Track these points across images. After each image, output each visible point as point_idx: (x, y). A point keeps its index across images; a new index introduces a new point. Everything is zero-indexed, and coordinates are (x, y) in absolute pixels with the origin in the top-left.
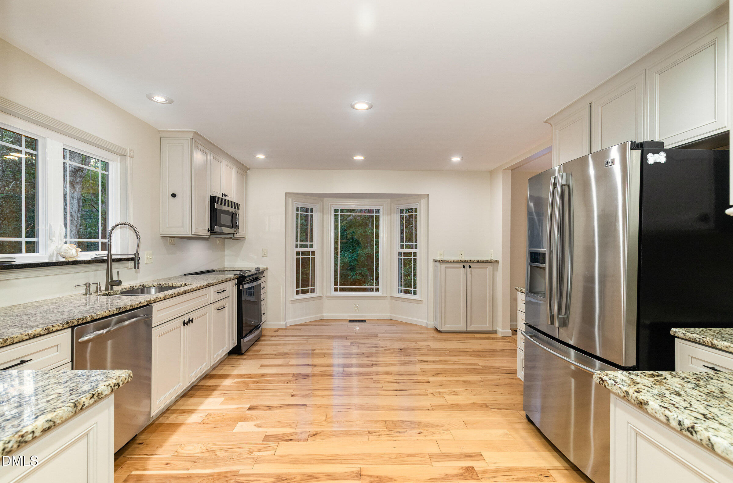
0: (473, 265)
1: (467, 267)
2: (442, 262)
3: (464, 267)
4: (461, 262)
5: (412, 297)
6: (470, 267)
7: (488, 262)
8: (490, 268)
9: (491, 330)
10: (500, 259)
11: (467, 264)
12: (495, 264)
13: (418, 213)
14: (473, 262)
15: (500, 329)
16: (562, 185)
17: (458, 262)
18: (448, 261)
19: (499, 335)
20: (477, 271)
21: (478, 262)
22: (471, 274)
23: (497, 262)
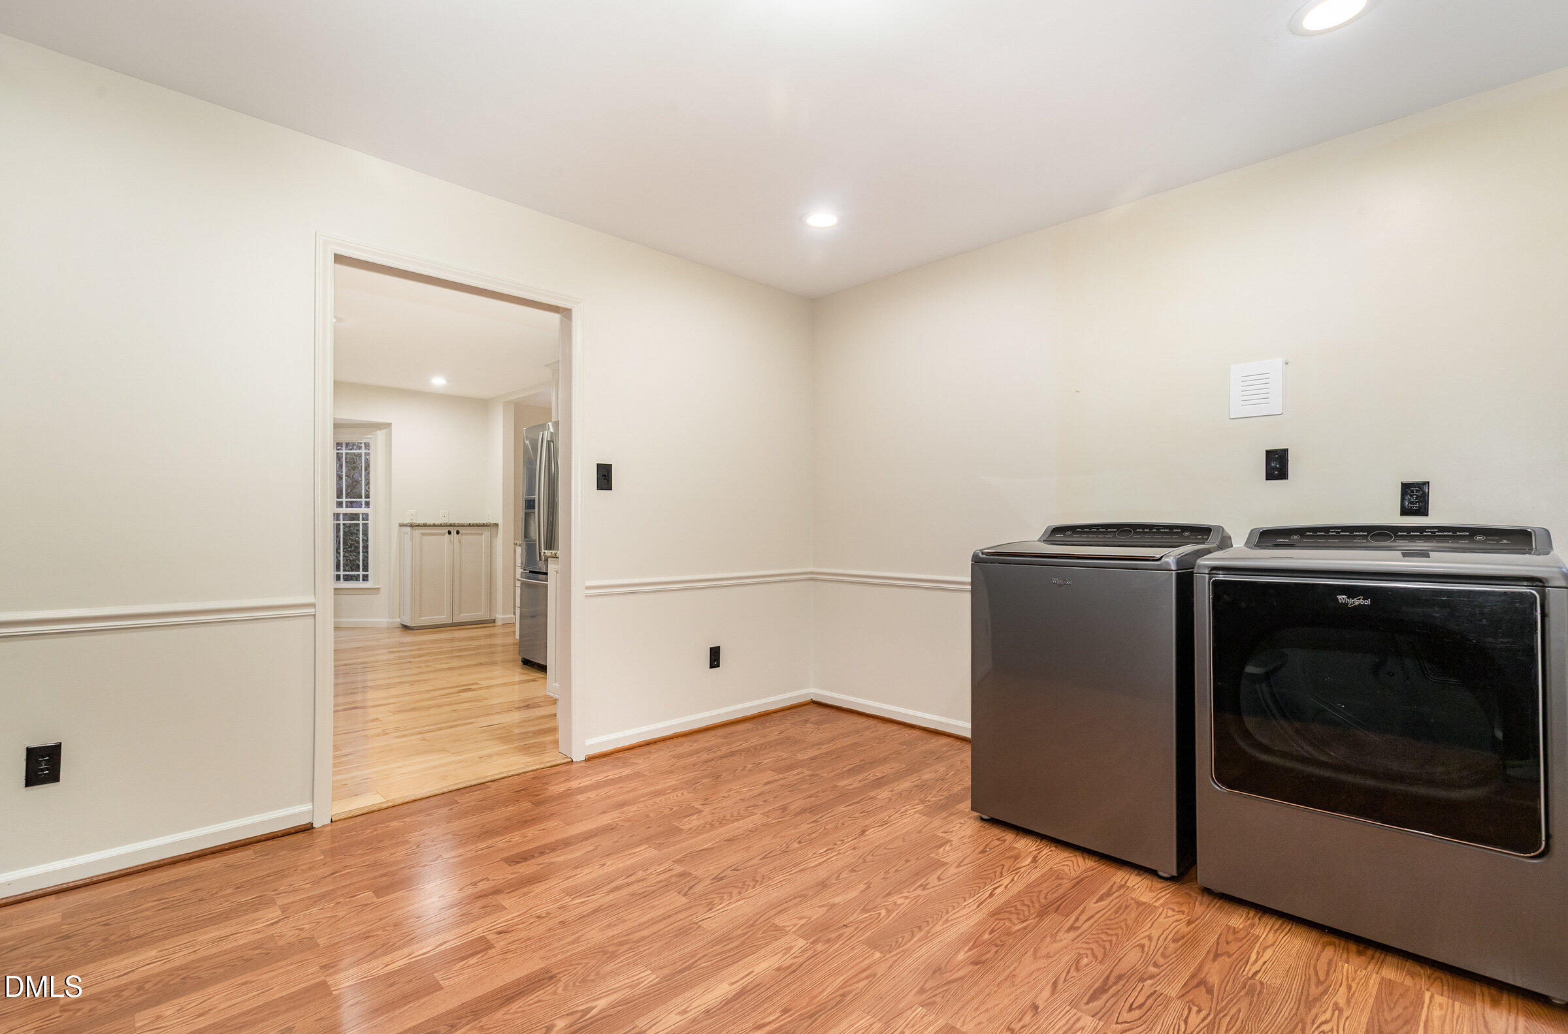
0: (462, 531)
1: (454, 532)
2: (417, 526)
3: (450, 533)
4: (446, 525)
5: (360, 584)
6: (458, 533)
7: (483, 525)
8: (486, 533)
9: (488, 618)
10: (500, 522)
11: (454, 529)
12: (494, 529)
13: (371, 451)
14: (463, 526)
15: (500, 617)
16: (548, 441)
17: (441, 525)
18: (425, 525)
19: (499, 623)
20: (467, 538)
21: (470, 525)
22: (460, 542)
23: (496, 525)
